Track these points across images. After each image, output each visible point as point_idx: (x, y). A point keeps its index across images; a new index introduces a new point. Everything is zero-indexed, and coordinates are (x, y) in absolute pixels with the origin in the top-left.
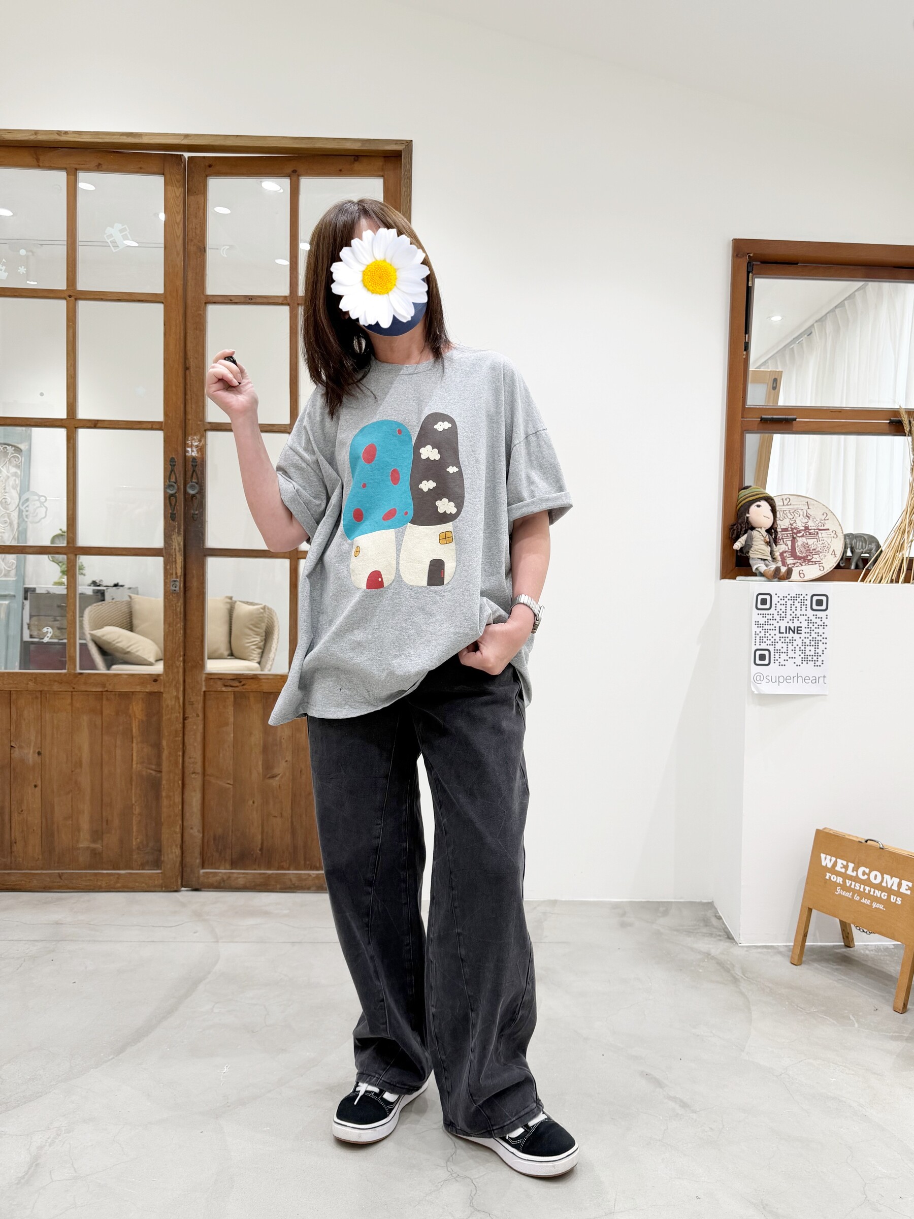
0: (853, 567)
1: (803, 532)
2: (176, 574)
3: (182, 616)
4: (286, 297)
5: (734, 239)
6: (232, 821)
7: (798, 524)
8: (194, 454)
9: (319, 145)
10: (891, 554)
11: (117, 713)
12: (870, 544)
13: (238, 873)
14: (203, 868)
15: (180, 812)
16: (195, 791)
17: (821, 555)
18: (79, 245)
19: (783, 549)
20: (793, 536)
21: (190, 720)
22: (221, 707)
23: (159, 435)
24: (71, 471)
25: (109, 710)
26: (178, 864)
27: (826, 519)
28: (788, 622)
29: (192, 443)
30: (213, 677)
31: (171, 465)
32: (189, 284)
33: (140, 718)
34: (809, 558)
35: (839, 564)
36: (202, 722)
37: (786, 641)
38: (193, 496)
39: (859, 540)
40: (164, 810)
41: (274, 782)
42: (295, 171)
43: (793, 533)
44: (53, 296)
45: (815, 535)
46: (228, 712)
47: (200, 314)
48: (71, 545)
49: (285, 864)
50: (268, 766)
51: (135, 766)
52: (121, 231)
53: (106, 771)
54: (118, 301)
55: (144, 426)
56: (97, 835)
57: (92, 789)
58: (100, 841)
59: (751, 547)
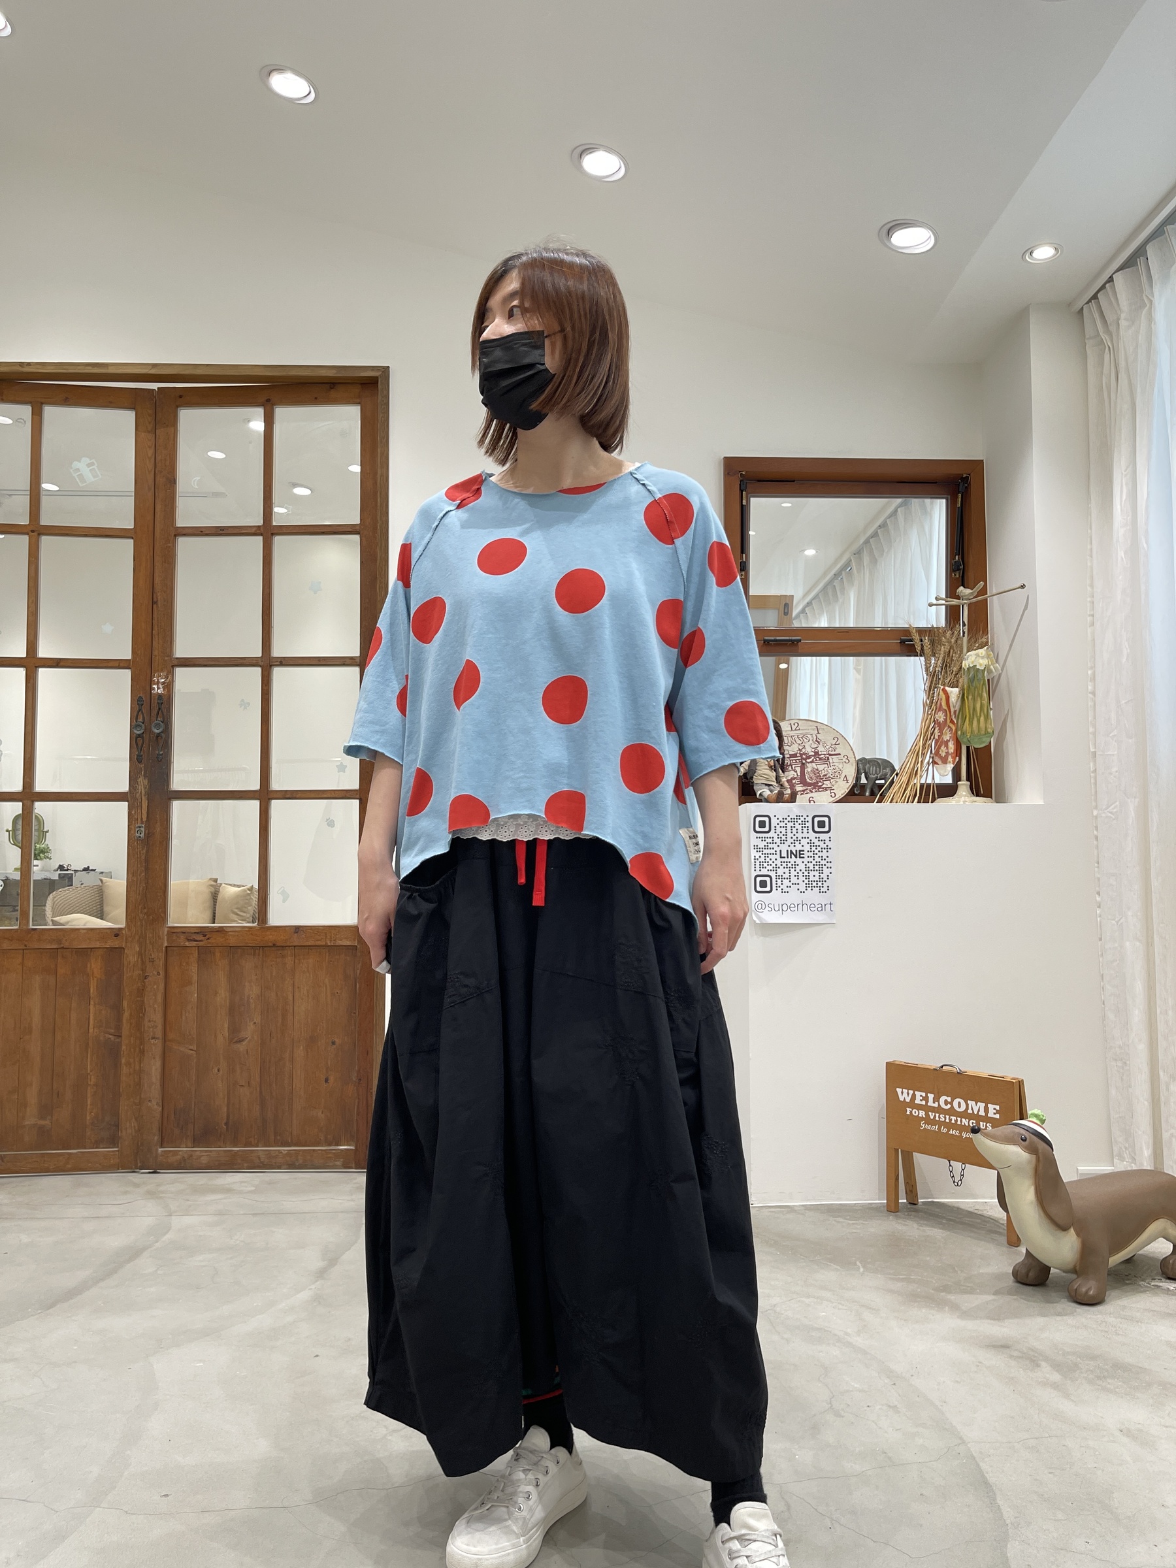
0: (867, 794)
1: (813, 758)
2: (140, 820)
3: (145, 862)
4: (259, 527)
5: (726, 458)
6: (196, 1091)
7: (807, 750)
8: (161, 691)
9: (293, 373)
10: (905, 778)
11: (73, 972)
12: (883, 769)
13: (201, 1151)
14: (161, 1147)
15: (138, 1083)
16: (154, 1058)
17: (832, 780)
19: (792, 776)
20: (801, 761)
21: (150, 979)
22: (184, 965)
23: (126, 674)
24: (29, 714)
25: (63, 968)
26: (135, 1141)
27: (837, 743)
28: (789, 846)
29: (158, 680)
30: (175, 931)
31: (138, 704)
32: (157, 516)
33: (99, 976)
34: (820, 784)
35: (853, 786)
36: (164, 982)
37: (788, 866)
38: (158, 735)
39: (873, 765)
40: (122, 1079)
41: (242, 1047)
42: (268, 400)
43: (801, 759)
44: (13, 530)
45: (825, 760)
46: (191, 970)
47: (170, 547)
48: (28, 791)
49: (252, 1139)
50: (235, 1030)
51: (91, 1030)
52: (89, 465)
53: (59, 1037)
54: (85, 536)
55: (110, 664)
56: (45, 1110)
57: (42, 1058)
58: (49, 1117)
59: (755, 772)
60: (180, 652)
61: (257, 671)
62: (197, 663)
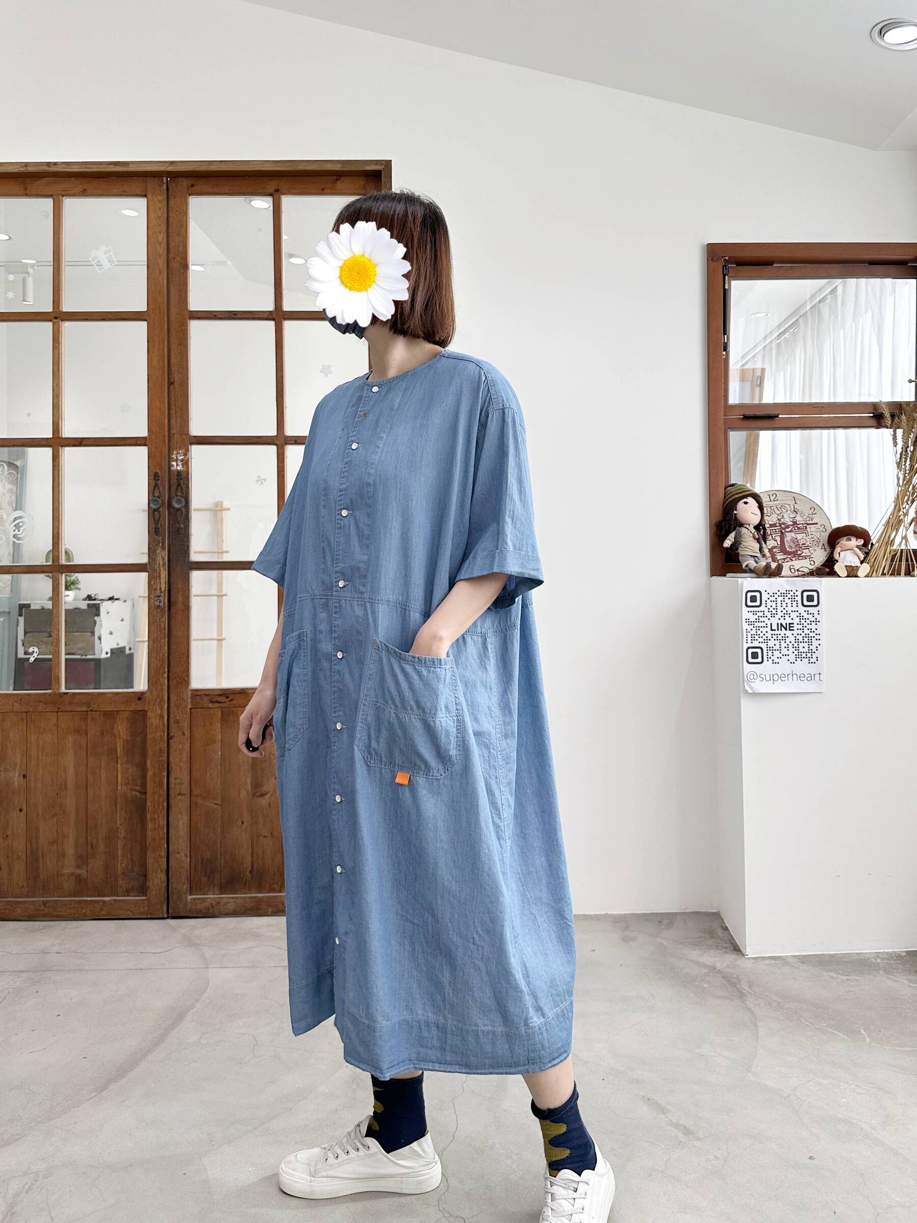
1: (791, 527)
2: (160, 589)
3: (166, 631)
4: (270, 311)
6: (221, 843)
7: (786, 519)
8: (179, 468)
9: (301, 167)
11: (102, 734)
13: (228, 898)
14: (191, 894)
15: (165, 835)
16: (181, 813)
17: (810, 549)
18: (65, 266)
19: (773, 545)
20: (781, 531)
21: (175, 739)
22: (208, 724)
23: (143, 451)
24: (57, 490)
25: (93, 730)
26: (164, 890)
27: (813, 513)
28: (779, 619)
29: (176, 457)
30: (199, 693)
31: (155, 479)
32: (172, 304)
33: (125, 737)
34: (799, 552)
36: (189, 741)
37: (779, 638)
38: (178, 510)
40: (149, 833)
41: (265, 801)
42: (276, 190)
43: (781, 528)
44: (38, 318)
45: (803, 529)
46: (215, 729)
47: (183, 329)
48: (56, 563)
49: (276, 885)
50: (257, 785)
51: (119, 788)
52: (105, 253)
53: (90, 793)
54: (103, 320)
55: (129, 442)
56: (82, 859)
57: (77, 813)
58: (85, 867)
59: (741, 544)
61: (272, 449)
62: (214, 442)
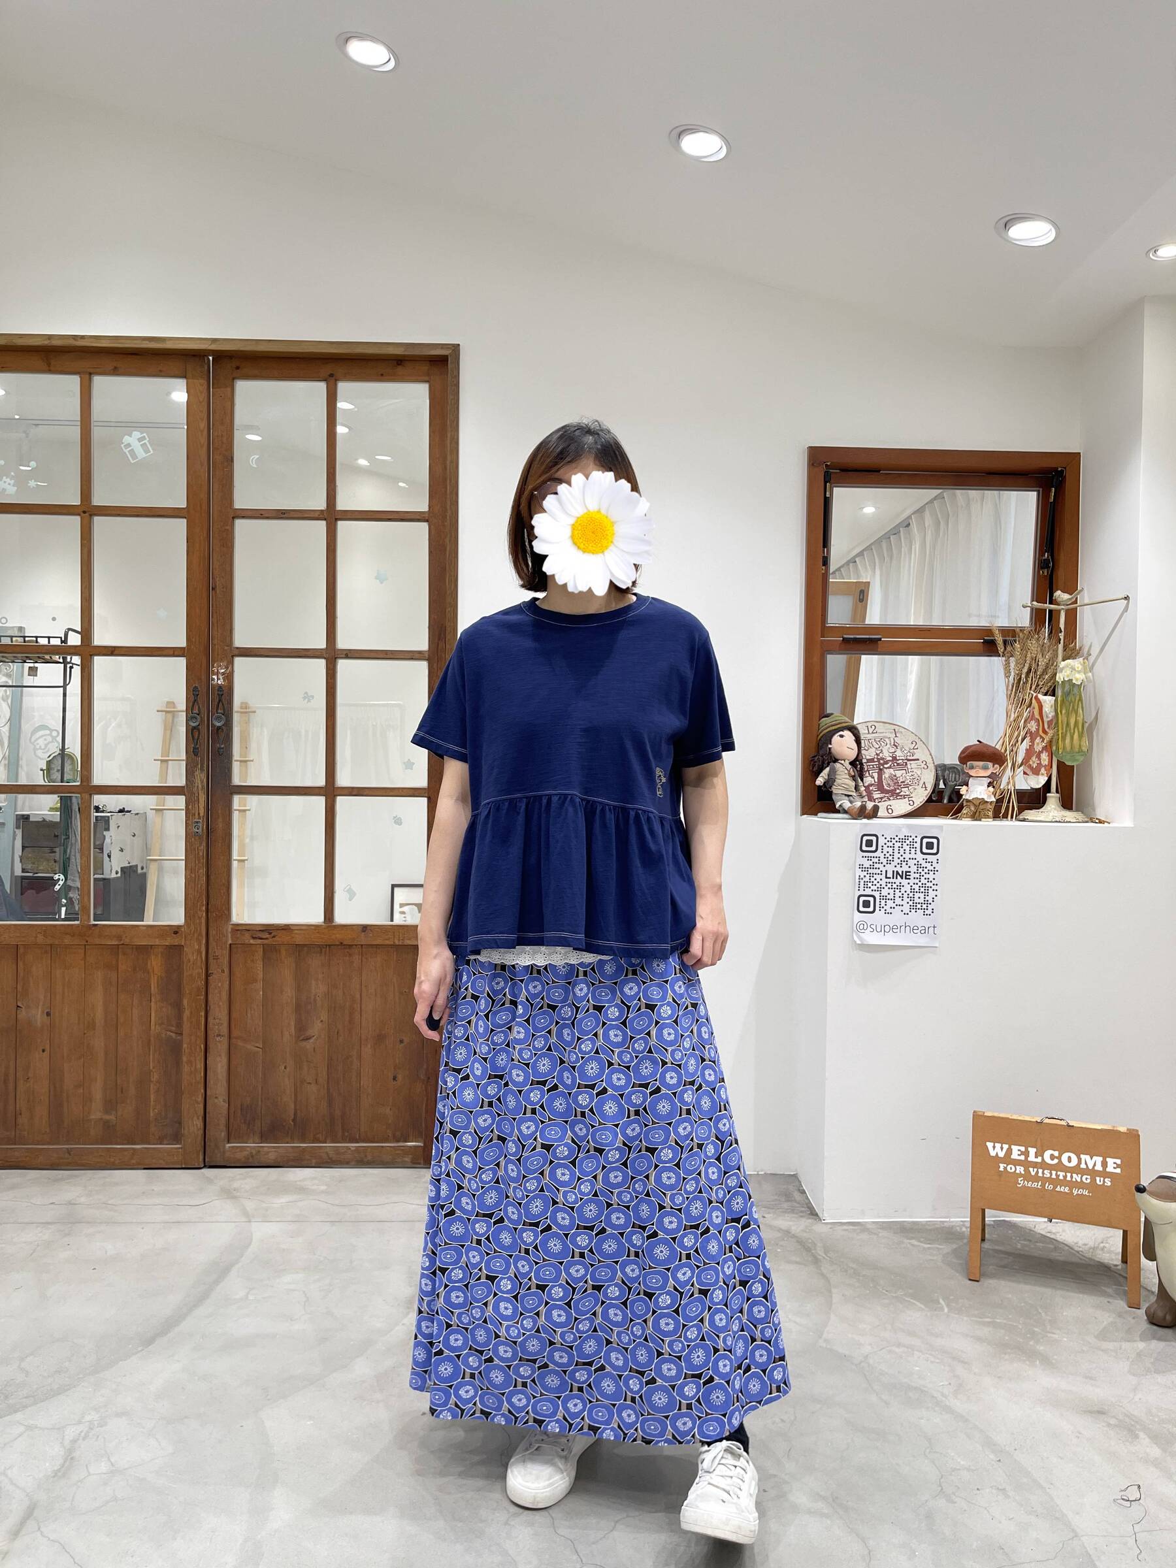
1: (891, 763)
2: (199, 814)
3: (204, 860)
4: (322, 511)
6: (262, 1088)
7: (885, 754)
8: (220, 682)
9: (359, 350)
11: (135, 970)
13: (269, 1147)
14: (228, 1142)
15: (203, 1080)
16: (219, 1055)
17: (910, 788)
20: (879, 767)
21: (214, 976)
22: (249, 962)
23: (182, 662)
24: (85, 704)
25: (124, 965)
26: (200, 1137)
27: (915, 748)
29: (217, 670)
30: (240, 928)
31: (193, 692)
32: (214, 497)
33: (159, 974)
34: (898, 791)
35: (931, 795)
36: (228, 979)
38: (219, 728)
39: (952, 772)
40: (184, 1077)
41: (308, 1045)
42: (331, 375)
43: (880, 764)
44: (65, 511)
45: (903, 766)
46: (256, 967)
47: (228, 530)
48: (86, 784)
49: (320, 1136)
50: (301, 1027)
51: (153, 1027)
52: (140, 440)
53: (121, 1033)
54: (137, 516)
55: (164, 653)
56: (110, 1105)
57: (106, 1053)
58: (114, 1112)
59: (835, 781)
60: (240, 641)
61: (322, 663)
62: (258, 653)
